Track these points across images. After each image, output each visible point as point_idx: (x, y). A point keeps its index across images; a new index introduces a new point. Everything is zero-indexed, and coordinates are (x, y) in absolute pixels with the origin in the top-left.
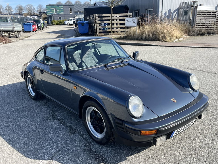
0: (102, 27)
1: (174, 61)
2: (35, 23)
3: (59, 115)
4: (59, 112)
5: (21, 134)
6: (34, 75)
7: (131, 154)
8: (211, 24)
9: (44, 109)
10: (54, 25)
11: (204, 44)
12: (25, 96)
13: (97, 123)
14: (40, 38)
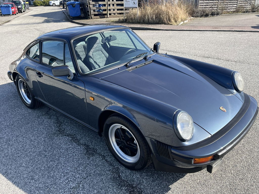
0: (97, 9)
1: (187, 48)
2: (14, 4)
3: (68, 129)
4: (66, 124)
5: (21, 161)
6: (27, 77)
7: (174, 180)
8: (215, 4)
9: (46, 120)
10: (37, 6)
11: (212, 27)
12: (17, 103)
13: (127, 145)
14: (22, 23)
